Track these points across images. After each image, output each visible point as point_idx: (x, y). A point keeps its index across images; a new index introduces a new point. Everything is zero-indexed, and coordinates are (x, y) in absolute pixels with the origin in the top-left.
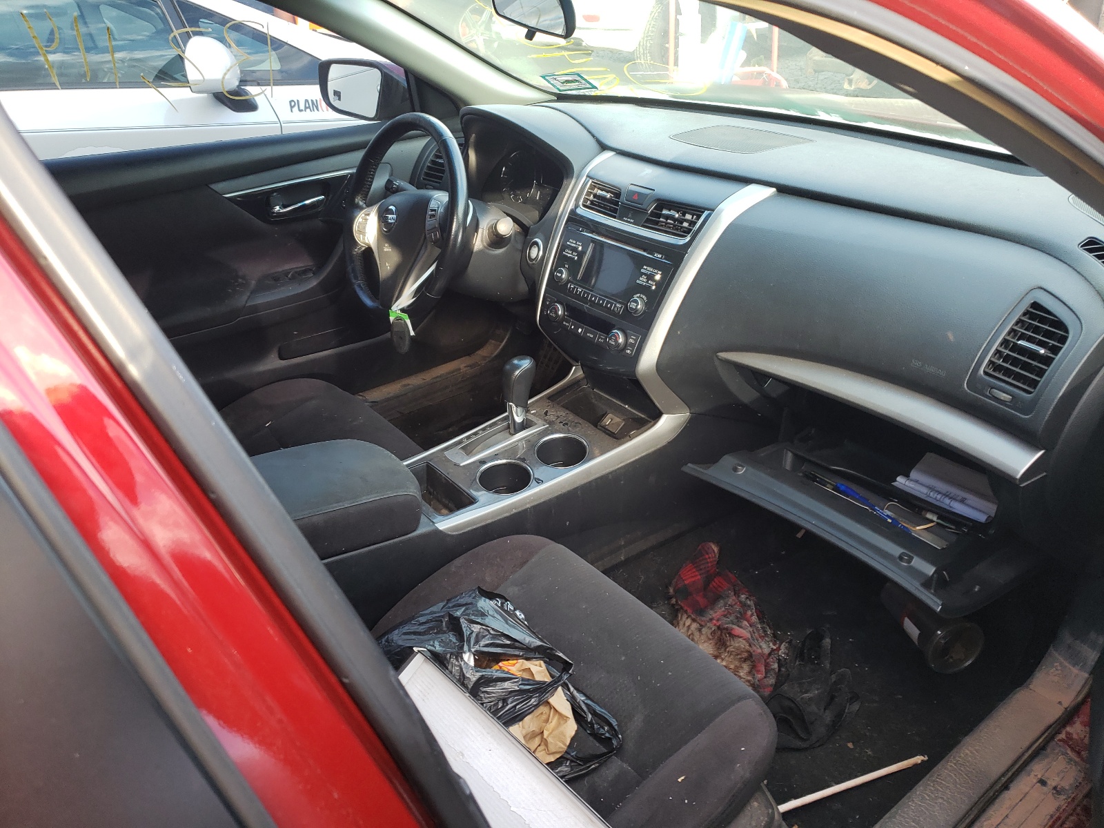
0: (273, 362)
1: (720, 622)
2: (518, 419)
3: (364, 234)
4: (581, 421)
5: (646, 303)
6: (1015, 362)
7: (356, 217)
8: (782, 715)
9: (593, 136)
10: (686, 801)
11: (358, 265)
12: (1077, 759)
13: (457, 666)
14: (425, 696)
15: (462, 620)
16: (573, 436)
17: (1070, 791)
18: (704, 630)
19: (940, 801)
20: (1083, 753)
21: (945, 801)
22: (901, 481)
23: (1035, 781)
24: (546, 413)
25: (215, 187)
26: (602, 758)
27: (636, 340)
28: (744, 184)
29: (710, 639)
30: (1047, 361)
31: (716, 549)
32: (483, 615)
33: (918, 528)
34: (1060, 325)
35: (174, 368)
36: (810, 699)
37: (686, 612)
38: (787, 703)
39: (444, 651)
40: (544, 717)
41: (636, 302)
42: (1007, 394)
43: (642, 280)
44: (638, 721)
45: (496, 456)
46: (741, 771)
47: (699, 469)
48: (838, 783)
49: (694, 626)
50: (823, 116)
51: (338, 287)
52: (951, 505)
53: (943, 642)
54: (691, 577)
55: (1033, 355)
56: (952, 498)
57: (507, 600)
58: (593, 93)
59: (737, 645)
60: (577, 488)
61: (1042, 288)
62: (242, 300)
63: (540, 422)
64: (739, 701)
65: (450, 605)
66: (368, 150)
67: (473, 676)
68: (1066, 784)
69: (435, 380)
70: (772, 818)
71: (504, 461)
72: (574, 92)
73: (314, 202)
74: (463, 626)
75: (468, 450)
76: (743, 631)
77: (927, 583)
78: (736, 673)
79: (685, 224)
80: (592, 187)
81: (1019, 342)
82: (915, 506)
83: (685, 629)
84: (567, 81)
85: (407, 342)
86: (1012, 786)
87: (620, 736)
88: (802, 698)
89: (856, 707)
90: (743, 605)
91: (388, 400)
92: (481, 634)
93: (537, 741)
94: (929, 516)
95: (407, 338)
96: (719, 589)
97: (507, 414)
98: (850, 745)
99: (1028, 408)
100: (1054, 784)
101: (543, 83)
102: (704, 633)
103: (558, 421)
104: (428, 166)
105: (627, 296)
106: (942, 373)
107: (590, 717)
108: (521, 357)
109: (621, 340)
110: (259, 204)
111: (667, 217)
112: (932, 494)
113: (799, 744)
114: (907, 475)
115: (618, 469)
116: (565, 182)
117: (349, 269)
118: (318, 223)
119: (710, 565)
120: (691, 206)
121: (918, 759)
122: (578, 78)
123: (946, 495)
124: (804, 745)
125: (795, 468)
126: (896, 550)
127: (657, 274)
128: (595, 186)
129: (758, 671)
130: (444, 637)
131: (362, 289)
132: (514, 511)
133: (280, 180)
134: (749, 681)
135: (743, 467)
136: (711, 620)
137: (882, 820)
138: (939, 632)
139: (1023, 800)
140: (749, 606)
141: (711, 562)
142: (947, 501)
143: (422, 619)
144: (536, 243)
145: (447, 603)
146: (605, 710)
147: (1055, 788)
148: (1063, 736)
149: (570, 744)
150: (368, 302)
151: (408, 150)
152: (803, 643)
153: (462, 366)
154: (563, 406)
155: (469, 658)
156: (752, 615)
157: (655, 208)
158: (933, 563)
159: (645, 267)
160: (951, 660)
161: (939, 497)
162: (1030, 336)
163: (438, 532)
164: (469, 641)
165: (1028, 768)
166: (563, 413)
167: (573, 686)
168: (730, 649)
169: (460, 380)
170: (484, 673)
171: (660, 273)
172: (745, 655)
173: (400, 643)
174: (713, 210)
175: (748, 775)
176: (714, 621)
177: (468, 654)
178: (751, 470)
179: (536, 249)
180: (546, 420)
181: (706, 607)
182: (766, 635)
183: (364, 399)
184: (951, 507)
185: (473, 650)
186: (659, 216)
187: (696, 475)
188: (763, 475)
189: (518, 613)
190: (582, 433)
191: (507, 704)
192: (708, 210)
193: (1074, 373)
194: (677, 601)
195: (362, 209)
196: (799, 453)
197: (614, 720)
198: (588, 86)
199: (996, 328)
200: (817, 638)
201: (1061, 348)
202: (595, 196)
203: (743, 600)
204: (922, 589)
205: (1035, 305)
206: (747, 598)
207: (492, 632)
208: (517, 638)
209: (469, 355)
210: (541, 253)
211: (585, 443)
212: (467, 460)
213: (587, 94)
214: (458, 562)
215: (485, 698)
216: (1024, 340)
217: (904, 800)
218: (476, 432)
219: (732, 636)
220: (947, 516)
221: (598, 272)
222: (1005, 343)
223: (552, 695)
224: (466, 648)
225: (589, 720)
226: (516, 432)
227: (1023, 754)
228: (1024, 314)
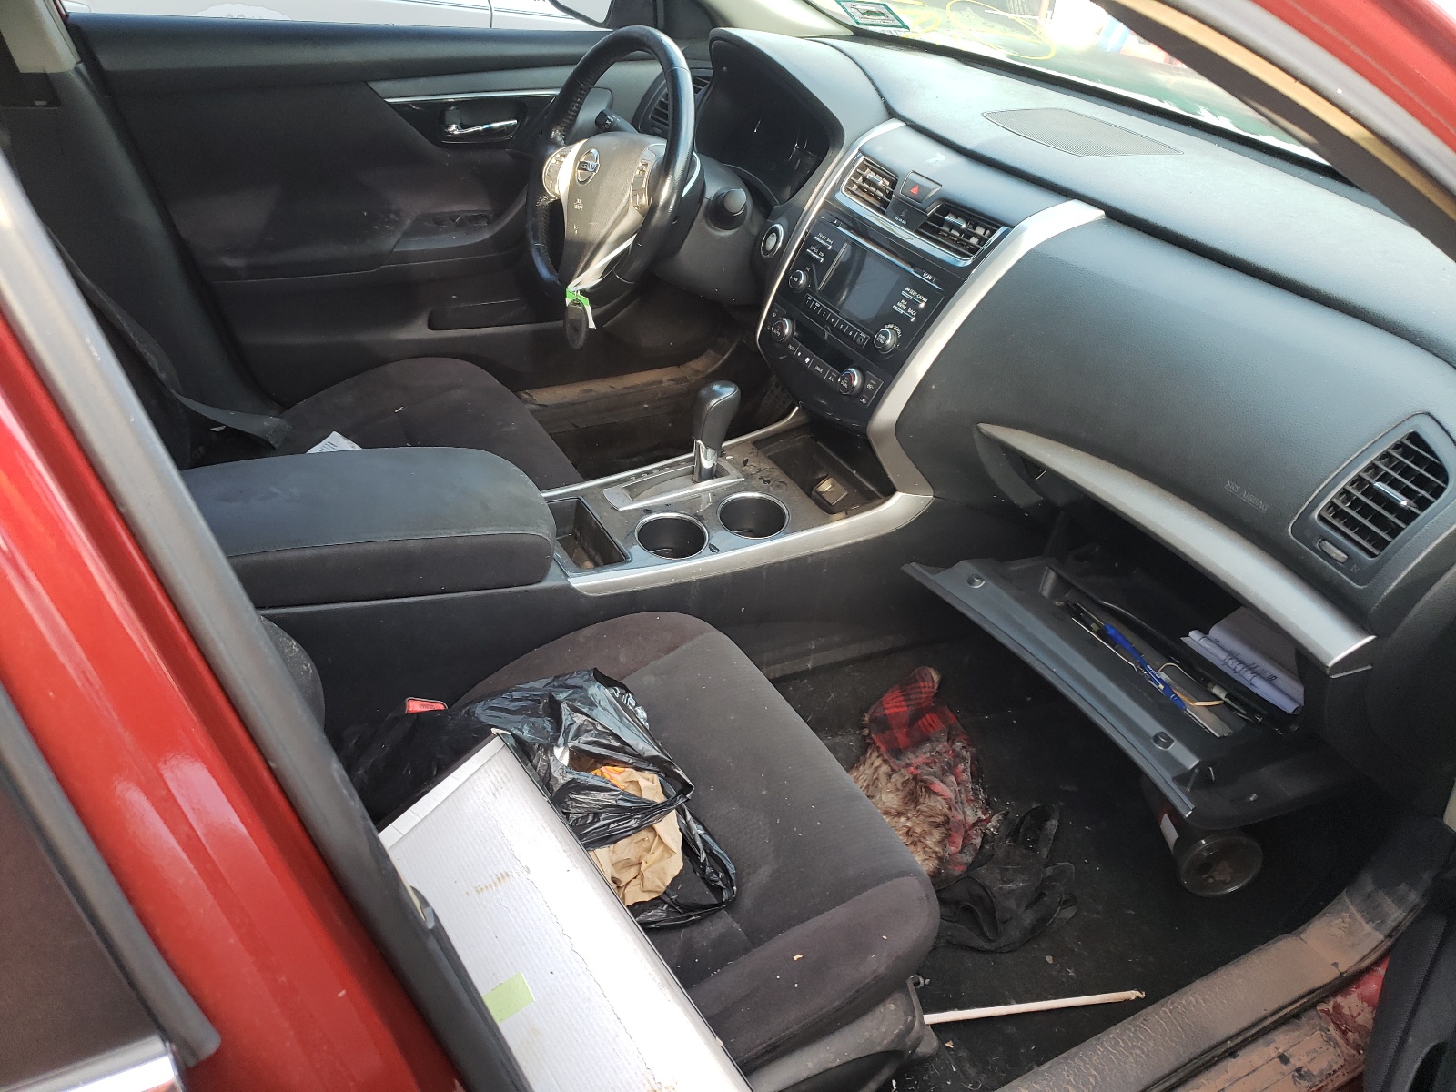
0: (418, 331)
1: (919, 771)
2: (707, 464)
3: (555, 181)
4: (787, 480)
5: (899, 339)
6: (1365, 511)
7: (548, 157)
8: (969, 904)
9: (881, 96)
10: (796, 985)
11: (542, 222)
12: (1341, 1041)
13: (545, 761)
14: (497, 790)
15: (564, 706)
16: (774, 500)
17: (1318, 1079)
18: (895, 777)
19: (1138, 1052)
20: (1350, 1034)
21: (1143, 1053)
22: (1194, 639)
23: (1274, 1055)
24: (745, 463)
25: (374, 85)
26: (708, 911)
27: (875, 387)
28: (1064, 198)
29: (898, 790)
30: (1408, 517)
31: (936, 678)
32: (592, 704)
33: (1198, 704)
34: (1440, 471)
35: (88, 340)
36: (1011, 892)
37: (878, 749)
38: (978, 890)
39: (534, 739)
40: (646, 845)
41: (886, 335)
42: (1343, 552)
43: (900, 307)
44: (763, 874)
45: (667, 507)
46: (876, 963)
47: (921, 570)
48: (1019, 1001)
49: (885, 768)
50: (1206, 117)
51: (512, 247)
52: (1253, 681)
53: (1205, 854)
54: (894, 706)
55: (1391, 505)
56: (1257, 674)
57: (628, 691)
58: (902, 34)
59: (932, 804)
60: (762, 567)
61: (1429, 414)
62: (390, 242)
63: (735, 472)
64: (898, 877)
65: (556, 684)
66: (578, 67)
67: (561, 779)
68: (1315, 1068)
69: (626, 391)
70: (909, 1028)
71: (675, 515)
72: (878, 30)
73: (503, 126)
74: (564, 713)
75: (634, 492)
76: (946, 789)
77: (1183, 778)
78: (922, 839)
79: (974, 241)
80: (863, 167)
81: (1377, 485)
82: (1201, 674)
83: (872, 770)
84: (870, 13)
85: (583, 336)
86: (1241, 1053)
87: (735, 888)
88: (1001, 888)
89: (1068, 913)
90: (957, 756)
91: (560, 406)
92: (584, 727)
93: (633, 871)
94: (1216, 691)
95: (584, 329)
96: (931, 730)
97: (692, 455)
98: (1049, 959)
99: (1366, 576)
100: (1299, 1064)
101: (835, 9)
102: (893, 780)
103: (759, 475)
104: (661, 101)
105: (876, 324)
106: (1263, 507)
107: (703, 857)
108: (727, 382)
109: (856, 382)
110: (431, 117)
111: (953, 226)
112: (1231, 662)
113: (981, 943)
114: (1205, 632)
115: (822, 552)
116: (829, 154)
117: (529, 225)
118: (504, 156)
119: (923, 696)
120: (986, 216)
121: (1132, 994)
122: (885, 11)
123: (1249, 668)
124: (986, 946)
125: (1055, 593)
126: (1152, 726)
127: (922, 301)
128: (867, 166)
129: (953, 843)
130: (538, 722)
131: (540, 254)
132: (674, 581)
133: (462, 90)
134: (936, 853)
135: (982, 580)
136: (908, 765)
137: (1055, 1059)
138: (1203, 842)
139: (1250, 1076)
140: (964, 758)
141: (926, 693)
142: (1249, 675)
143: (516, 695)
144: (776, 231)
145: (553, 680)
146: (726, 852)
147: (1299, 1070)
148: (1329, 1006)
149: (670, 884)
150: (544, 272)
151: (635, 75)
152: (1022, 820)
153: (665, 379)
154: (770, 457)
155: (561, 755)
156: (964, 771)
157: (937, 211)
158: (1197, 754)
159: (908, 289)
160: (1211, 880)
161: (1239, 668)
162: (1396, 479)
163: (570, 589)
164: (567, 733)
165: (1269, 1037)
166: (767, 465)
167: (691, 814)
168: (922, 807)
169: (659, 396)
170: (576, 777)
171: (925, 300)
172: (940, 819)
173: (483, 718)
174: (1012, 227)
175: (882, 970)
176: (912, 769)
177: (562, 749)
178: (992, 586)
179: (774, 239)
180: (742, 472)
181: (906, 748)
182: (977, 799)
183: (531, 399)
184: (1252, 684)
185: (570, 745)
186: (942, 222)
187: (918, 578)
188: (1005, 596)
189: (639, 710)
190: (787, 498)
191: (599, 820)
192: (1006, 225)
193: (1437, 542)
194: (869, 734)
195: (558, 146)
196: (1065, 576)
197: (733, 867)
198: (897, 23)
199: (1351, 459)
200: (1041, 817)
201: (1431, 502)
202: (865, 180)
203: (958, 749)
204: (1173, 785)
205: (1415, 437)
206: (964, 747)
207: (599, 728)
208: (628, 741)
209: (678, 365)
210: (780, 244)
211: (786, 511)
212: (630, 504)
213: (894, 34)
214: (588, 631)
215: (572, 807)
216: (1384, 482)
217: (1093, 1041)
218: (650, 470)
219: (930, 791)
220: (1241, 696)
221: (853, 283)
222: (1359, 481)
223: (660, 819)
224: (561, 740)
225: (702, 860)
226: (701, 479)
227: (1265, 1018)
228: (1396, 446)
